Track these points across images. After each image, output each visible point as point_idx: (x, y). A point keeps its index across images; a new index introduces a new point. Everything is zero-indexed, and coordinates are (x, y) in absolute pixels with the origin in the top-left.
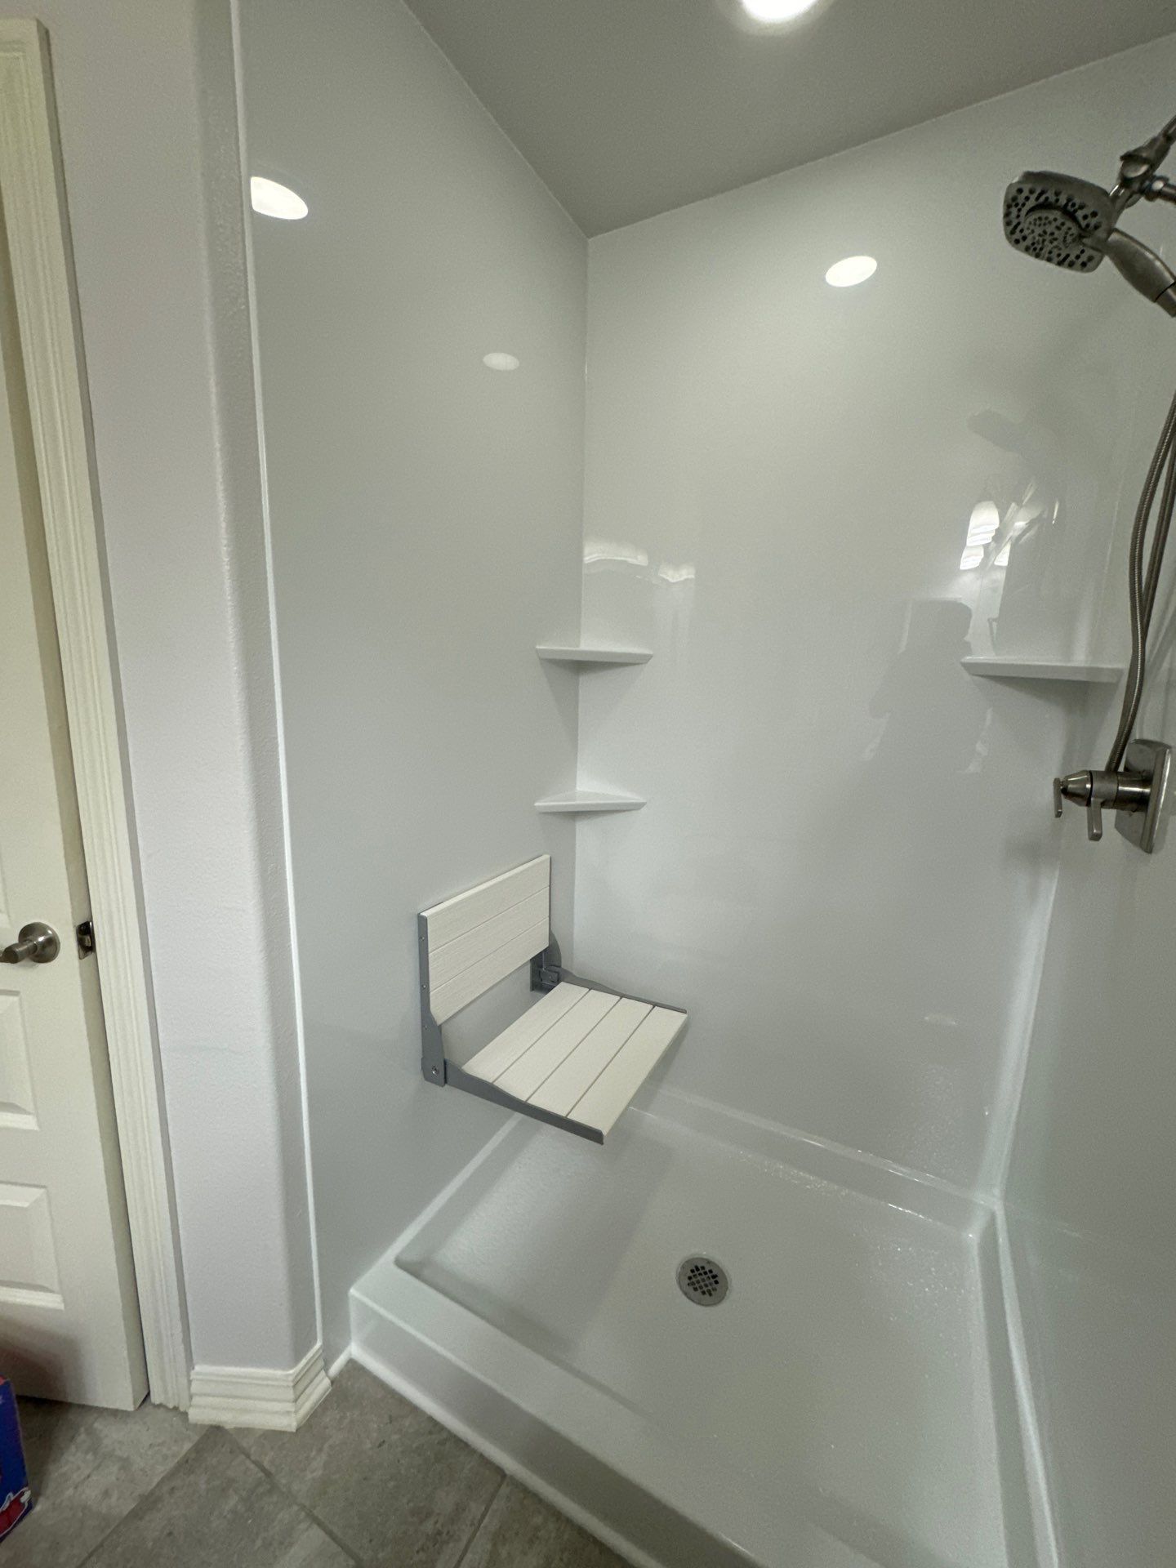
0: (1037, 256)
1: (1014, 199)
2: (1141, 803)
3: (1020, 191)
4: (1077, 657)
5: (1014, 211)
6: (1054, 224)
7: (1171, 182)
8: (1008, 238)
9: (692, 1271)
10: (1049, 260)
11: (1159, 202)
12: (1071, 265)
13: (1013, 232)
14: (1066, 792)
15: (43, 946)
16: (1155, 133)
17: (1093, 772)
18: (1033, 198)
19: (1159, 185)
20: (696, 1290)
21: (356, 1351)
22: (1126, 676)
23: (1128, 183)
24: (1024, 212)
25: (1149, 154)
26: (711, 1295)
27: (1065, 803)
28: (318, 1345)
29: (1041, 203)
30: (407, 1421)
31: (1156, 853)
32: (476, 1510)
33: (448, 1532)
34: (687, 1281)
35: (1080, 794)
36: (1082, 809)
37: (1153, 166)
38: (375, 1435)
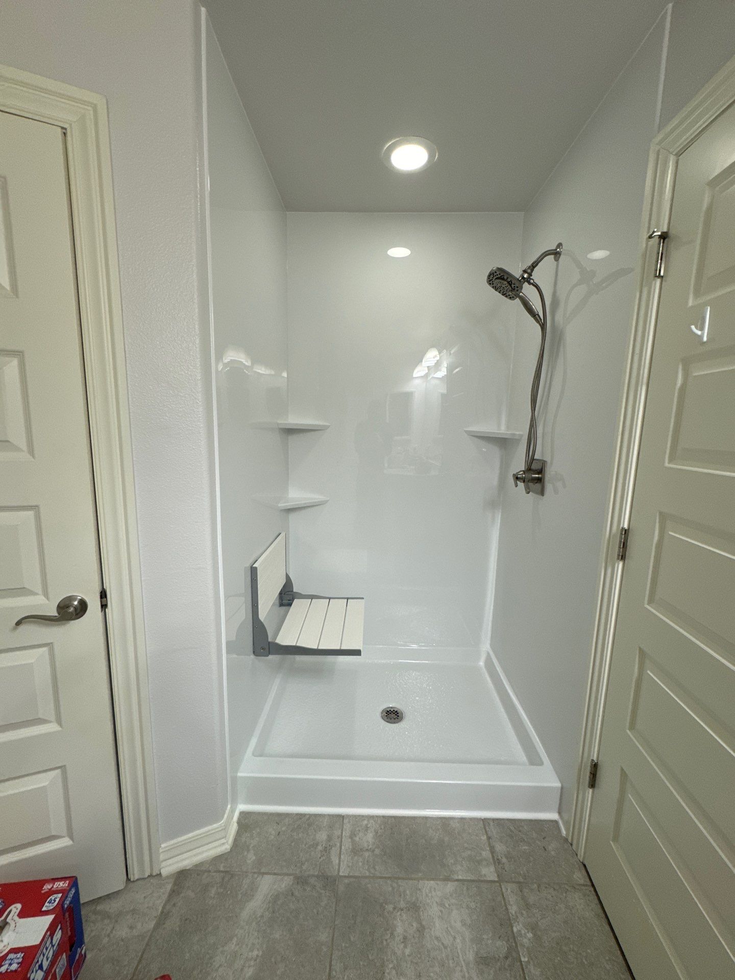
0: (496, 290)
1: (493, 274)
2: (539, 480)
3: (496, 272)
4: (501, 429)
5: (492, 276)
6: (505, 285)
7: (535, 281)
8: (487, 282)
9: (387, 713)
10: (499, 292)
11: (531, 286)
12: (506, 296)
13: (490, 281)
14: (517, 478)
15: (76, 608)
16: (530, 264)
17: (523, 471)
18: (499, 276)
19: (532, 281)
20: (391, 719)
21: (242, 807)
22: (526, 437)
23: (523, 278)
24: (495, 277)
25: (529, 271)
26: (398, 718)
27: (518, 482)
28: (229, 806)
29: (502, 278)
30: (287, 820)
31: (545, 496)
32: (337, 833)
33: (329, 845)
34: (386, 718)
35: (522, 479)
36: (522, 484)
37: (530, 275)
38: (273, 832)
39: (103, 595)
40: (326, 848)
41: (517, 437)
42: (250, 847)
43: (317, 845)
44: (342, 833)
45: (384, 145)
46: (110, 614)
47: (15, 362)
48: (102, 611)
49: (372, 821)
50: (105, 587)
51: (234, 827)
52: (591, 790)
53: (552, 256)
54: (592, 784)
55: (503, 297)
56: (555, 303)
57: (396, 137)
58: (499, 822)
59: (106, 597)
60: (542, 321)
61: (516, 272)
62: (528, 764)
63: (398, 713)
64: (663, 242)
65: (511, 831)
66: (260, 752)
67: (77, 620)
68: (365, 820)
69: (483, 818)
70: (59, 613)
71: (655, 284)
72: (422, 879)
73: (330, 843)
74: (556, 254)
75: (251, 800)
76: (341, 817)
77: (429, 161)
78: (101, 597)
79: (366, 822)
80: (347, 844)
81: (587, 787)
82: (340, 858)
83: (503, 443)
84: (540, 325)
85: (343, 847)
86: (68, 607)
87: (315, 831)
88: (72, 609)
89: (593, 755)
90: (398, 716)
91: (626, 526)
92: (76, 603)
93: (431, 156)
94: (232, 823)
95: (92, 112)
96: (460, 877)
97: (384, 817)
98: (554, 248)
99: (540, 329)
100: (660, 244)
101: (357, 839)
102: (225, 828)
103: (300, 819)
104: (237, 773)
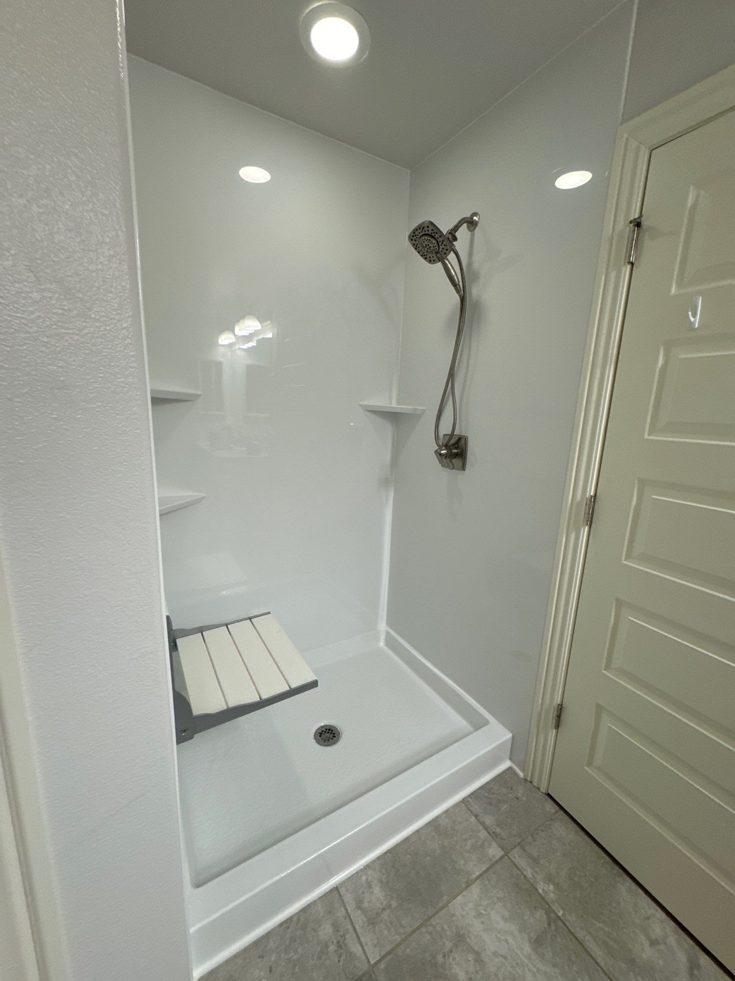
2: (459, 456)
6: (433, 245)
9: (320, 736)
12: (426, 258)
13: (413, 236)
19: (455, 249)
20: (329, 741)
24: (419, 233)
25: (453, 233)
26: (335, 737)
30: (271, 944)
31: (467, 471)
32: (341, 913)
34: (322, 741)
40: (338, 942)
41: (419, 412)
43: (327, 947)
44: (346, 909)
49: (369, 872)
52: (555, 731)
53: (469, 225)
54: (557, 725)
58: (475, 795)
60: (462, 293)
62: (473, 731)
63: (332, 731)
64: (638, 230)
65: (487, 798)
66: (202, 879)
68: (361, 876)
69: (461, 800)
72: (449, 902)
73: (340, 934)
74: (471, 223)
76: (336, 889)
79: (364, 878)
80: (359, 919)
81: (549, 729)
82: (361, 943)
83: (393, 417)
84: (460, 296)
85: (357, 927)
87: (315, 931)
89: (558, 700)
90: (334, 734)
91: (593, 494)
96: (477, 874)
98: (470, 216)
99: (460, 300)
101: (366, 905)
103: (288, 928)
104: (186, 931)
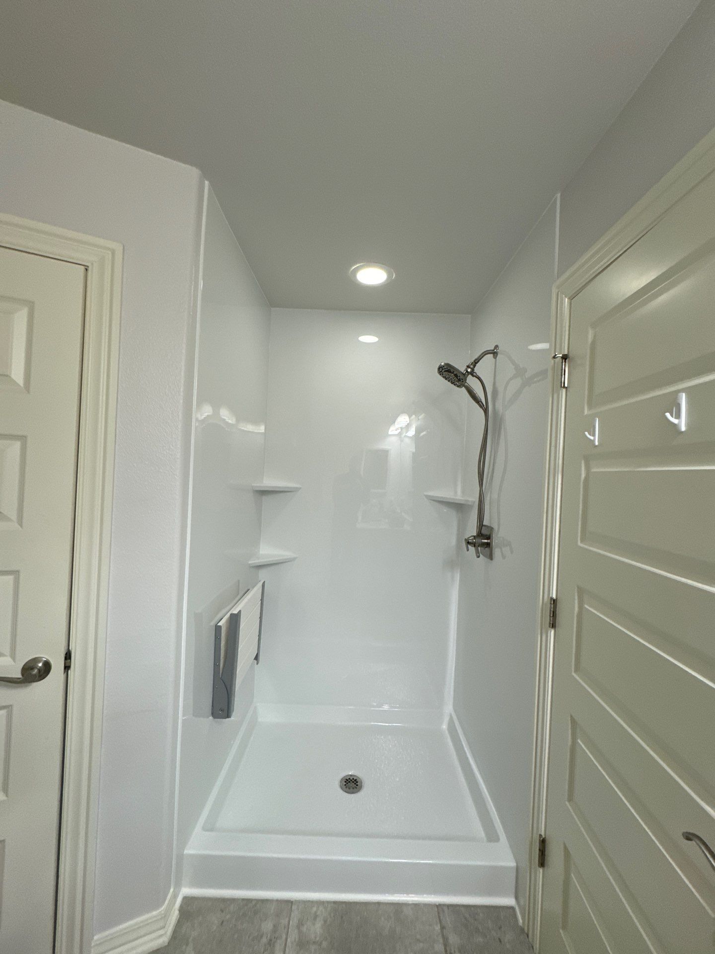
0: (446, 380)
1: (442, 367)
2: (488, 545)
3: (444, 366)
4: (457, 494)
5: (441, 369)
6: (452, 377)
7: (478, 374)
9: (345, 782)
10: (449, 381)
11: (474, 378)
12: (455, 385)
13: (440, 372)
14: (468, 543)
15: (39, 670)
16: (473, 360)
17: (474, 536)
18: (447, 369)
19: (475, 374)
20: (349, 788)
21: (187, 891)
22: (477, 503)
23: (467, 371)
24: (444, 370)
25: (472, 366)
26: (356, 788)
27: (469, 546)
28: (172, 890)
29: (449, 371)
30: (232, 908)
31: (493, 561)
32: (284, 922)
33: (275, 938)
34: (345, 787)
35: (472, 543)
36: (473, 548)
37: (473, 370)
38: (216, 921)
39: (68, 656)
40: (270, 940)
41: (470, 504)
42: (190, 940)
43: (262, 937)
44: (289, 922)
45: (351, 266)
46: (72, 676)
47: (17, 445)
48: (64, 672)
49: (321, 908)
50: (70, 649)
51: (175, 915)
52: (541, 870)
53: (492, 355)
54: (542, 863)
55: (453, 385)
56: (495, 392)
57: (359, 263)
58: (454, 908)
59: (70, 658)
60: (485, 407)
61: (461, 366)
62: (485, 839)
63: (357, 782)
64: (565, 362)
65: (466, 918)
66: (209, 827)
67: (39, 682)
68: (314, 906)
69: (437, 904)
70: (23, 675)
71: (562, 393)
73: (275, 935)
74: (494, 353)
75: (197, 882)
76: (289, 903)
77: (387, 279)
78: (66, 659)
79: (315, 909)
80: (293, 936)
81: (538, 867)
83: (459, 507)
84: (483, 409)
85: (289, 940)
86: (32, 669)
87: (261, 920)
88: (36, 671)
89: (541, 831)
90: (357, 785)
91: (554, 597)
92: (40, 665)
93: (390, 275)
94: (173, 910)
95: (110, 256)
97: (335, 902)
98: (493, 349)
99: (484, 413)
100: (562, 362)
101: (304, 929)
102: (165, 916)
103: (246, 905)
104: (184, 850)
